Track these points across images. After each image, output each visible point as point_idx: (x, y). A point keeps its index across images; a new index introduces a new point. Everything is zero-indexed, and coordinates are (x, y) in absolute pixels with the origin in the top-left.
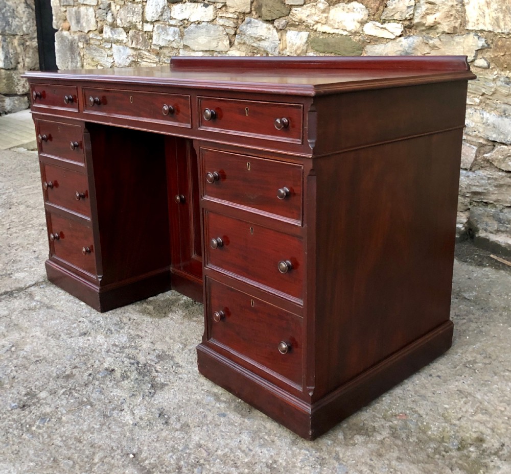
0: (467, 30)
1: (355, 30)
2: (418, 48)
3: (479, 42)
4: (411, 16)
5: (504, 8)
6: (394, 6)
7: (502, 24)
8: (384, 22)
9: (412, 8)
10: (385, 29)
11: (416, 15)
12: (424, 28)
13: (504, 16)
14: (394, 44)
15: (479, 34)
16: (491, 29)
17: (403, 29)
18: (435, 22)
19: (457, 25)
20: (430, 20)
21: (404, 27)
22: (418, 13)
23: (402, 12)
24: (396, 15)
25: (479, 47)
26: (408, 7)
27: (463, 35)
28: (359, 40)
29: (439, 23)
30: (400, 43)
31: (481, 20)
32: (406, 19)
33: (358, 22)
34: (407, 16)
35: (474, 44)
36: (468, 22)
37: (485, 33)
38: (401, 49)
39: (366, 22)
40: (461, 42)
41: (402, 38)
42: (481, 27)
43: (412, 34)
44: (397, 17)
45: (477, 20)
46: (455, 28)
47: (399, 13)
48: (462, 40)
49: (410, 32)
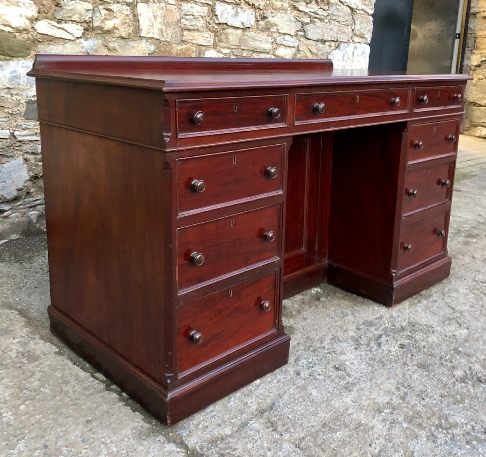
0: (140, 36)
1: (25, 27)
2: (98, 50)
3: (151, 47)
4: (90, 19)
5: (165, 22)
6: (72, 7)
7: (165, 34)
8: (60, 21)
9: (91, 12)
10: (63, 29)
11: (94, 18)
12: (100, 32)
13: (166, 29)
14: (73, 45)
15: (149, 41)
16: (158, 38)
17: (83, 31)
18: (114, 27)
19: (131, 32)
20: (109, 25)
21: (84, 29)
22: (97, 17)
23: (81, 14)
24: (74, 17)
25: (151, 51)
26: (87, 10)
27: (136, 41)
28: (28, 39)
29: (117, 29)
30: (81, 45)
31: (151, 30)
32: (85, 22)
33: (27, 19)
34: (86, 18)
35: (146, 49)
36: (142, 30)
37: (154, 40)
38: (83, 50)
39: (37, 20)
40: (135, 47)
41: (82, 40)
42: (151, 35)
43: (89, 37)
44: (75, 18)
45: (149, 29)
46: (129, 34)
47: (77, 15)
48: (136, 45)
49: (88, 34)
